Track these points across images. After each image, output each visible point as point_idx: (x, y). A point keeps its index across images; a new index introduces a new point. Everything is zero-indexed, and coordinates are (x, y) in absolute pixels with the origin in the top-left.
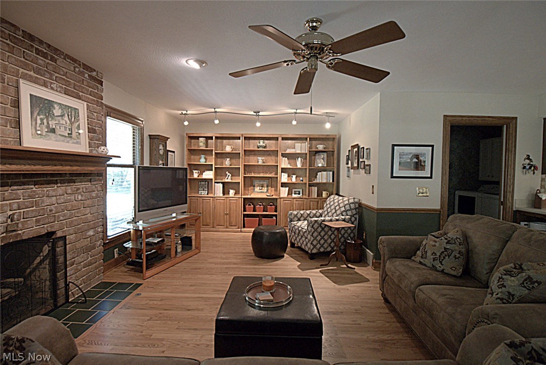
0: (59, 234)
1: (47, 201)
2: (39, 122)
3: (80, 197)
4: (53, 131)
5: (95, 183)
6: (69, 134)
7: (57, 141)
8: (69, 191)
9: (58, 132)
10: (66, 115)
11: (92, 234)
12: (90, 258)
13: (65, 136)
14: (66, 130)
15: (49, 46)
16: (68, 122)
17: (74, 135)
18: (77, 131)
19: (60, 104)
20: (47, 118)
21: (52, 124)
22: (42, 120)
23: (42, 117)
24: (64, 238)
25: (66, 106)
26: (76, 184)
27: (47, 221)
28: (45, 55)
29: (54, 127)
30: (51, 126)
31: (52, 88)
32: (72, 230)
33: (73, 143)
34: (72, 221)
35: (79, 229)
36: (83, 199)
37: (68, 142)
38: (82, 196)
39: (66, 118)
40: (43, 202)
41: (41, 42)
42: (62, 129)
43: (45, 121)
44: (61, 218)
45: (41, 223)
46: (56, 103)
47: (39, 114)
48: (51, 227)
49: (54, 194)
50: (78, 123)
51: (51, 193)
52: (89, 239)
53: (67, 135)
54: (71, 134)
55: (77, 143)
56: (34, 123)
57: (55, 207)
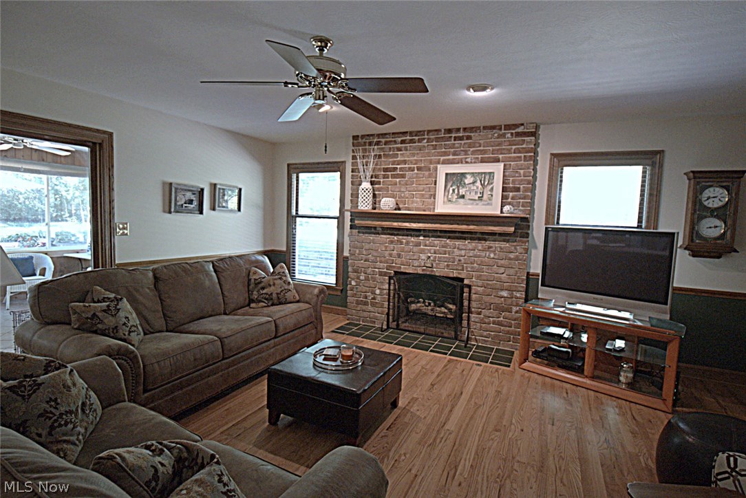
0: (466, 282)
1: (457, 252)
2: (451, 191)
3: (492, 255)
4: (463, 197)
5: (515, 244)
6: (479, 197)
7: (465, 204)
8: (480, 248)
9: (467, 197)
10: (479, 181)
11: (506, 295)
12: (502, 319)
13: (475, 200)
14: (476, 193)
15: (465, 129)
16: (480, 186)
17: (485, 197)
18: (489, 193)
19: (473, 173)
20: (458, 187)
21: (462, 191)
22: (454, 190)
23: (454, 187)
24: (469, 287)
25: (479, 173)
26: (488, 242)
27: (455, 267)
28: (461, 138)
29: (464, 193)
30: (461, 194)
31: (467, 162)
32: (480, 283)
33: (484, 205)
34: (481, 275)
35: (488, 284)
36: (496, 257)
37: (477, 204)
38: (495, 255)
39: (478, 184)
40: (453, 252)
41: (458, 130)
42: (473, 194)
43: (456, 191)
44: (469, 269)
45: (450, 267)
46: (469, 173)
47: (451, 186)
48: (459, 273)
49: (463, 247)
50: (492, 186)
51: (461, 247)
52: (503, 299)
53: (477, 198)
54: (482, 197)
55: (488, 204)
56: (446, 194)
57: (465, 259)
